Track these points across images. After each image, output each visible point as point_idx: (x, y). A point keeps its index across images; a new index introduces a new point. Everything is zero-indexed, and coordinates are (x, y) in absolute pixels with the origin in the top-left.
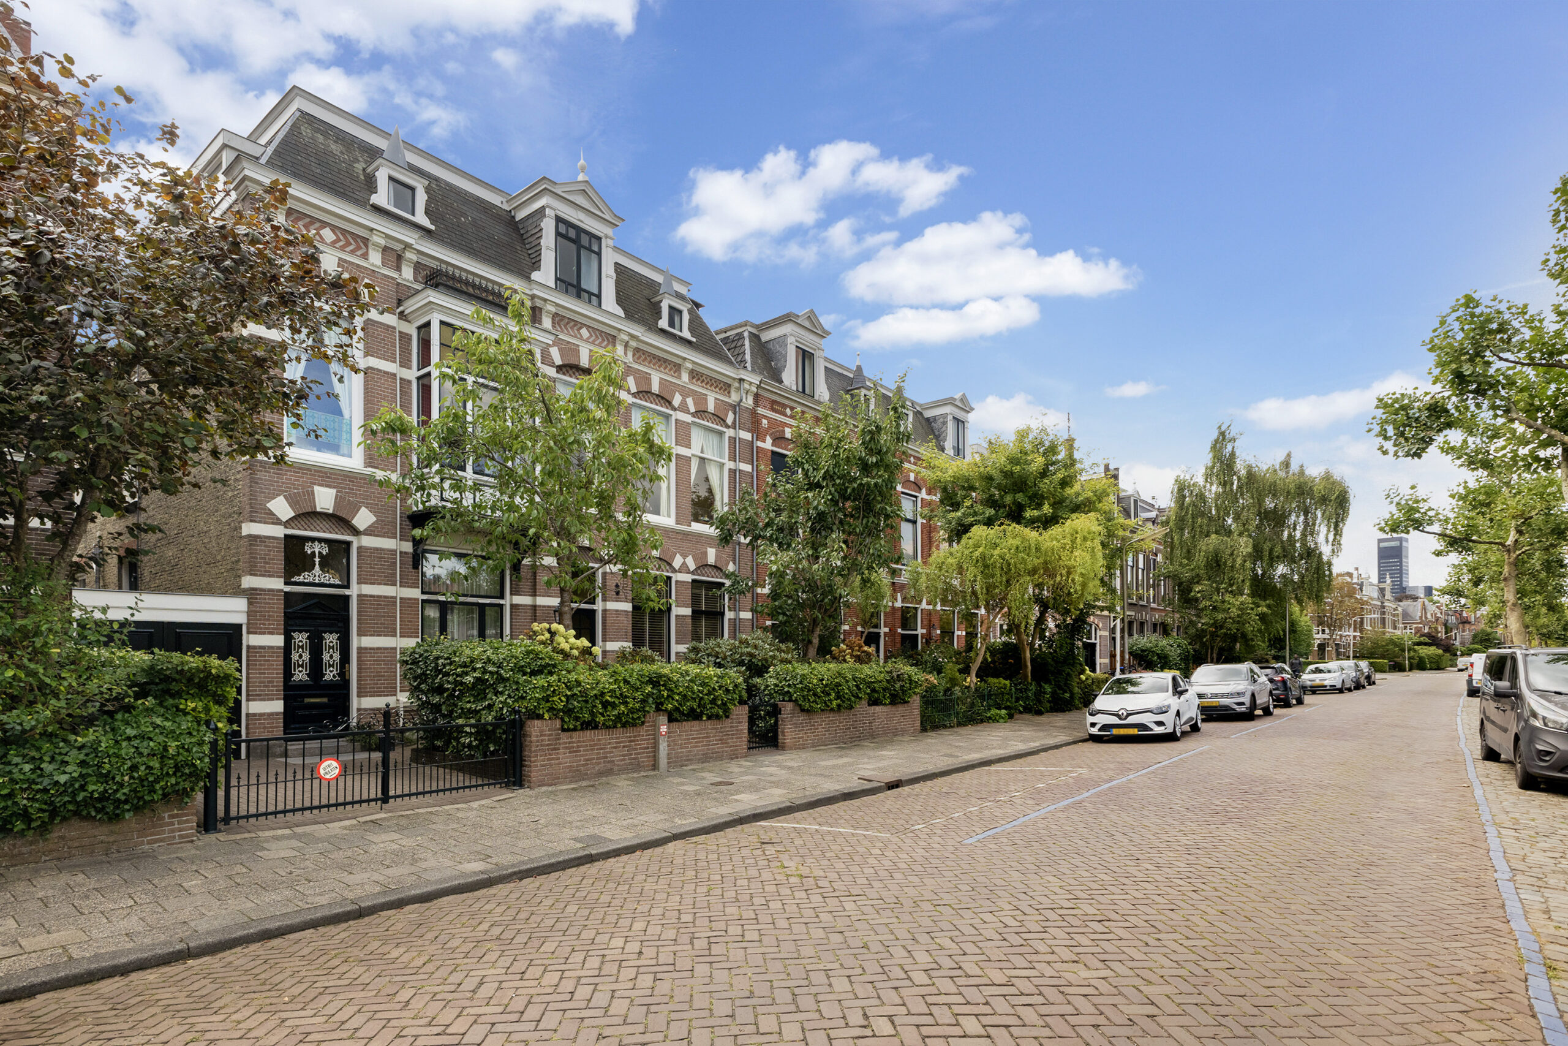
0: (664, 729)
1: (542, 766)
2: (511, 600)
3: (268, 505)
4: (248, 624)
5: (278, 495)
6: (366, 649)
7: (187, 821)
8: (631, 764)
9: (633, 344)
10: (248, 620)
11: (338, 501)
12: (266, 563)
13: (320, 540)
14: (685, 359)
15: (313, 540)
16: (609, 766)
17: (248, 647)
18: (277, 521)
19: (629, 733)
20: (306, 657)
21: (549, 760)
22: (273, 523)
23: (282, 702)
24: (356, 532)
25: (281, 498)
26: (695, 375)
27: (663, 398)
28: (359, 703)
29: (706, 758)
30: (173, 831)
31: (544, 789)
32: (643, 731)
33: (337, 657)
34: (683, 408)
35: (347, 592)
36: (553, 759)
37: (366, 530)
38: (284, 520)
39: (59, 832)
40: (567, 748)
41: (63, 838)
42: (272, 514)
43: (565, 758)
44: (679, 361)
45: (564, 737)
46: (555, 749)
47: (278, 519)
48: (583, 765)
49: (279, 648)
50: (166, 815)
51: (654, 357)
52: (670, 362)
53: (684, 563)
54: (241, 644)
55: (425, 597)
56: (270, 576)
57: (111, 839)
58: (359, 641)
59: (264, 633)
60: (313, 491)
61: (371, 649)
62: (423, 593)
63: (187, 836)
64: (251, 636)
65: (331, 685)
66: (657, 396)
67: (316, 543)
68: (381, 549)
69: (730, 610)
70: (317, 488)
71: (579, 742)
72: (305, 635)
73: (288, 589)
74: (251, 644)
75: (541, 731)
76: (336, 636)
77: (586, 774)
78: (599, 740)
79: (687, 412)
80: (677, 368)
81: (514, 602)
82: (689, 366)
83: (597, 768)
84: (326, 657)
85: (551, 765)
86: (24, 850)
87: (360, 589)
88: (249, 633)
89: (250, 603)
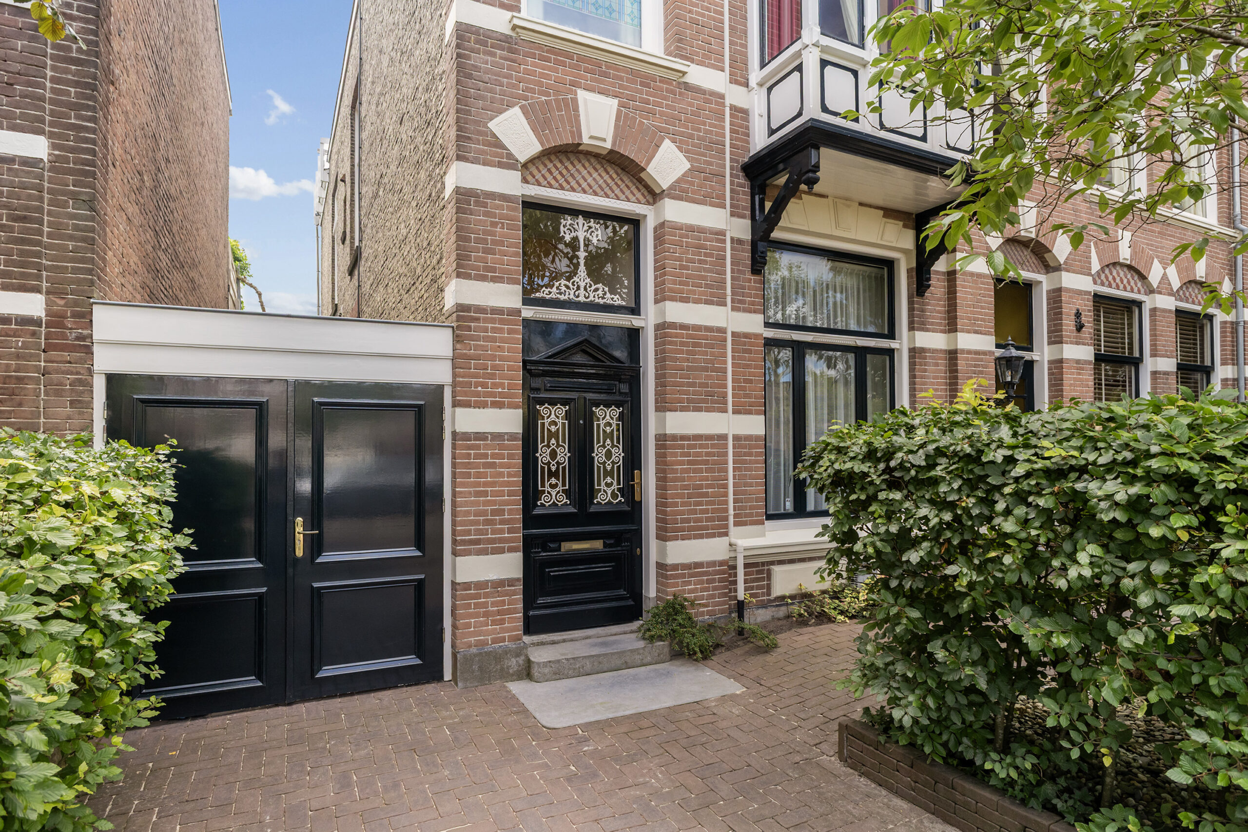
2: (912, 339)
3: (491, 125)
4: (454, 385)
5: (510, 106)
6: (674, 437)
10: (455, 375)
11: (622, 123)
12: (487, 251)
13: (589, 215)
15: (575, 212)
17: (454, 434)
18: (507, 162)
20: (564, 455)
22: (501, 165)
23: (519, 556)
24: (653, 195)
25: (516, 111)
28: (662, 552)
33: (618, 454)
35: (636, 322)
37: (672, 187)
38: (523, 159)
42: (499, 144)
47: (510, 155)
49: (512, 437)
53: (1165, 277)
54: (442, 429)
55: (770, 333)
56: (494, 280)
58: (662, 423)
59: (483, 405)
60: (575, 101)
61: (683, 438)
62: (767, 325)
64: (459, 411)
65: (609, 516)
67: (581, 220)
68: (701, 230)
69: (1224, 363)
70: (582, 94)
72: (562, 410)
73: (529, 313)
74: (461, 428)
76: (615, 412)
81: (918, 344)
84: (599, 455)
87: (663, 313)
88: (455, 404)
89: (457, 339)
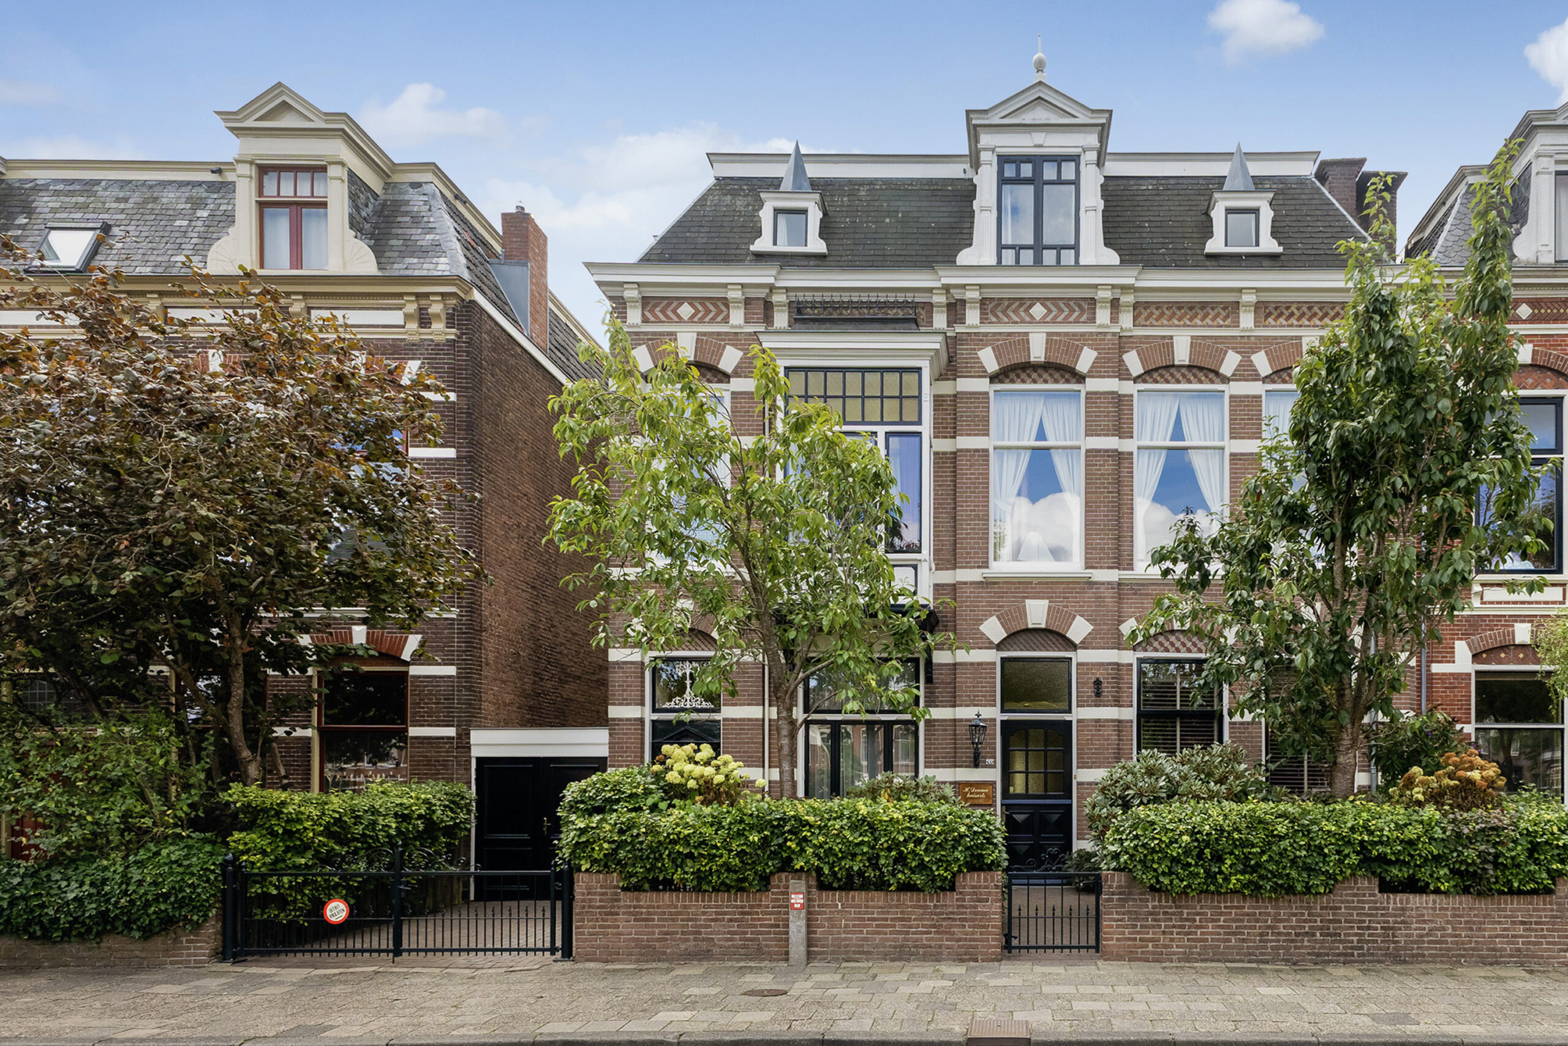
0: (797, 900)
1: (591, 934)
7: (200, 948)
8: (745, 947)
9: (1128, 299)
13: (691, 660)
14: (1240, 290)
16: (704, 946)
19: (740, 901)
21: (601, 927)
26: (1267, 310)
27: (1201, 369)
29: (902, 954)
30: (189, 955)
31: (592, 965)
32: (767, 900)
34: (1246, 372)
36: (609, 927)
39: (109, 942)
40: (630, 914)
41: (109, 948)
43: (626, 927)
44: (1230, 298)
45: (626, 899)
46: (612, 914)
48: (658, 940)
50: (184, 939)
51: (1180, 306)
52: (1213, 305)
55: (811, 717)
57: (143, 955)
63: (200, 962)
66: (1189, 367)
67: (688, 663)
71: (649, 907)
75: (588, 888)
77: (665, 953)
78: (685, 907)
79: (1255, 377)
80: (1232, 309)
82: (1252, 298)
83: (683, 947)
85: (606, 934)
86: (85, 954)
